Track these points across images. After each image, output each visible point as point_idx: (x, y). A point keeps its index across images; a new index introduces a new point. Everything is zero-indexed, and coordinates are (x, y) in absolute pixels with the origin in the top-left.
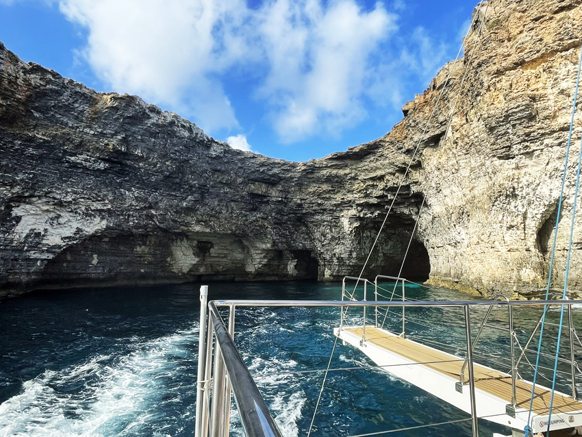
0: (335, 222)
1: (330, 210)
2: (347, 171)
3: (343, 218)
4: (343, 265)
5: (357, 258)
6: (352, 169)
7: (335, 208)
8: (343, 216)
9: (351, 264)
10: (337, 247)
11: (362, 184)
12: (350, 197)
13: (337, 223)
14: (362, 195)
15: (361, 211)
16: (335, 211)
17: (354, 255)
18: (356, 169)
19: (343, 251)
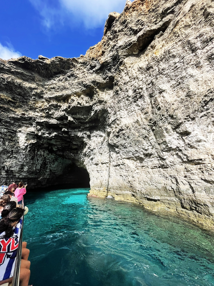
0: (10, 135)
1: (6, 122)
2: (33, 86)
3: (20, 134)
4: (12, 178)
5: (28, 172)
6: (38, 85)
7: (12, 122)
8: (20, 131)
9: (21, 176)
10: (9, 160)
11: (46, 103)
12: (32, 114)
13: (12, 137)
14: (44, 115)
15: (40, 130)
16: (12, 125)
17: (26, 169)
18: (43, 86)
19: (14, 165)
